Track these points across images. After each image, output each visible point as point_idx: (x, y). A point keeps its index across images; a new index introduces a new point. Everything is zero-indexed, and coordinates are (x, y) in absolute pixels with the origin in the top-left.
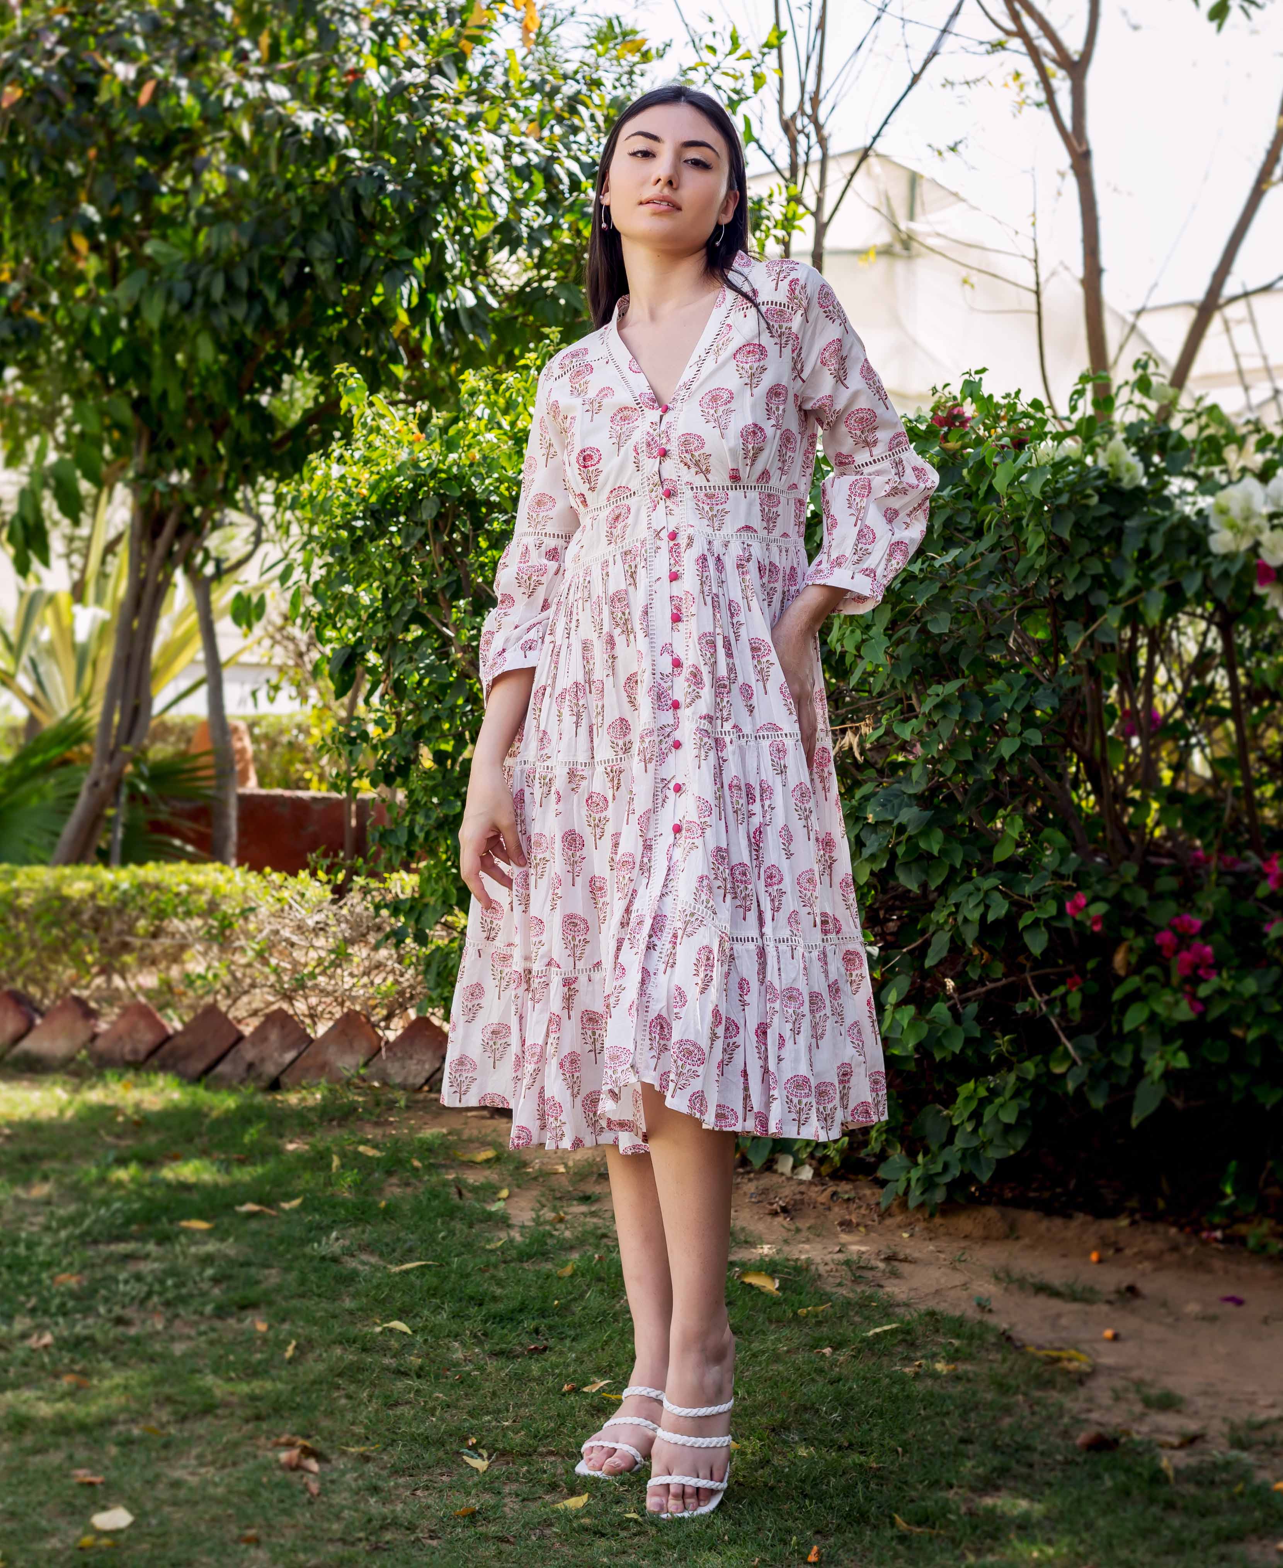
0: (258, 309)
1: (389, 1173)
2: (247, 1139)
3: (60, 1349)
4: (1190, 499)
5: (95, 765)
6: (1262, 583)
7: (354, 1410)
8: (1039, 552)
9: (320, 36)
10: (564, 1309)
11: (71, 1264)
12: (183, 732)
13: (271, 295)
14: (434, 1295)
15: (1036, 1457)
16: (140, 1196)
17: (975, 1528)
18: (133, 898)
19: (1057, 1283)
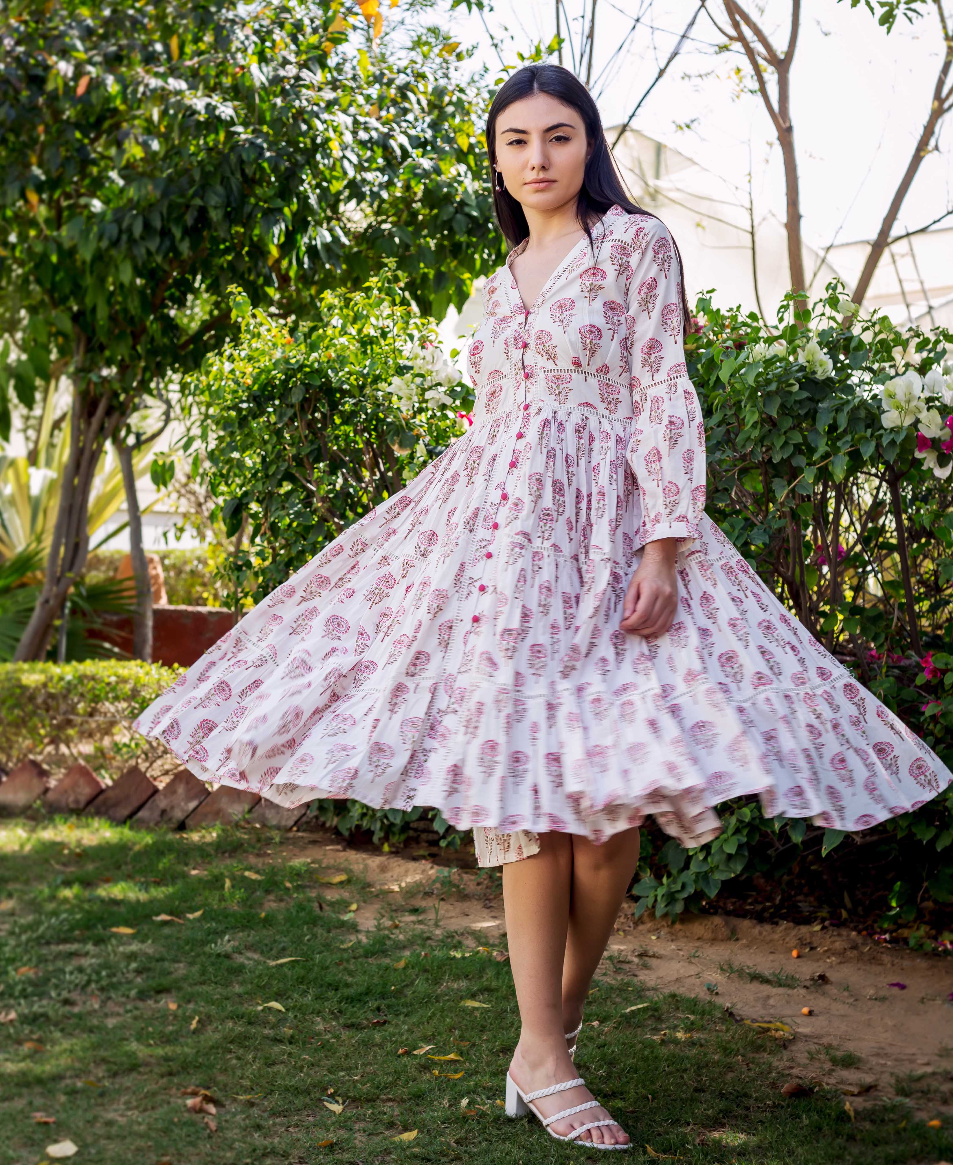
0: (167, 243)
1: (268, 892)
2: (161, 866)
3: (22, 1023)
4: (867, 387)
5: (46, 587)
6: (920, 451)
7: (242, 1067)
8: (754, 426)
9: (216, 40)
10: (399, 993)
11: (30, 960)
12: (112, 563)
13: (177, 233)
14: (302, 983)
15: (752, 1102)
16: (81, 909)
17: (706, 1155)
18: (76, 687)
19: (767, 973)
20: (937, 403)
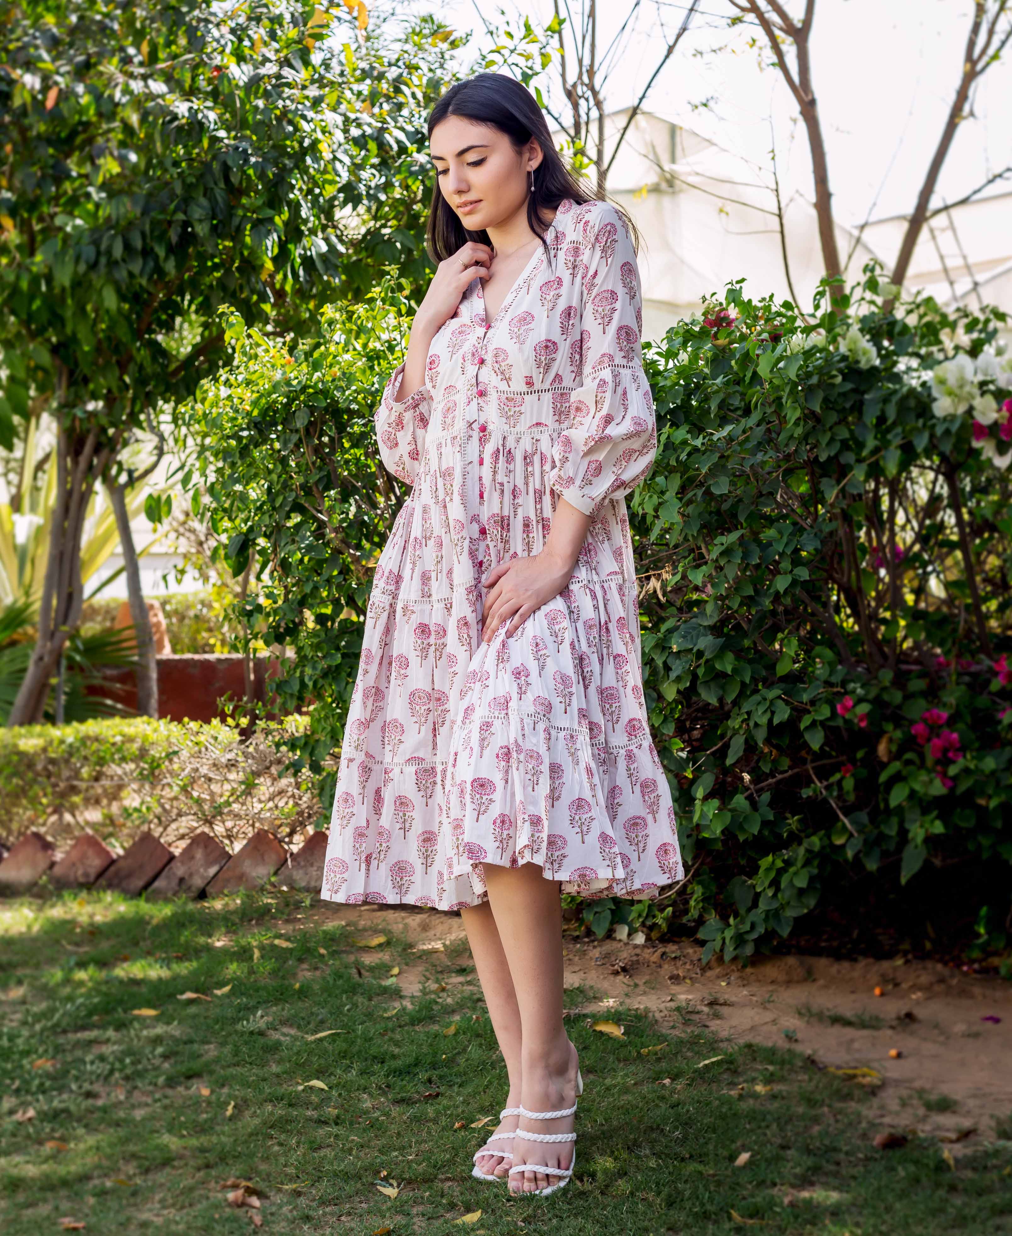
0: (151, 264)
1: (300, 960)
2: (182, 939)
3: (42, 1121)
4: (915, 374)
5: (39, 643)
6: (978, 439)
7: (285, 1154)
8: (797, 423)
9: (189, 42)
10: (451, 1061)
11: (46, 1051)
12: (108, 612)
13: (161, 252)
14: (344, 1057)
15: (842, 1156)
16: (98, 992)
17: (796, 1217)
18: (78, 749)
19: (848, 1014)
20: (992, 387)
